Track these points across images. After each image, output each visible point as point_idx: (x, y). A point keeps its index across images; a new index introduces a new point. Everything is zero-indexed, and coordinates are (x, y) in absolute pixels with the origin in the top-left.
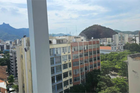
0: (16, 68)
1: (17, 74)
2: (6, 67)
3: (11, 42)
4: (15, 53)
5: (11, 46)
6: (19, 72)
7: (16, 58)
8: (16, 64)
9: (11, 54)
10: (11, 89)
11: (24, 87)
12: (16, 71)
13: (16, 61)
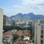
0: (34, 32)
1: (34, 35)
2: (30, 31)
3: (33, 21)
4: (34, 26)
5: (33, 22)
6: (35, 34)
7: (34, 28)
8: (34, 31)
9: (32, 26)
10: (31, 41)
11: (36, 42)
12: (34, 34)
13: (34, 29)
